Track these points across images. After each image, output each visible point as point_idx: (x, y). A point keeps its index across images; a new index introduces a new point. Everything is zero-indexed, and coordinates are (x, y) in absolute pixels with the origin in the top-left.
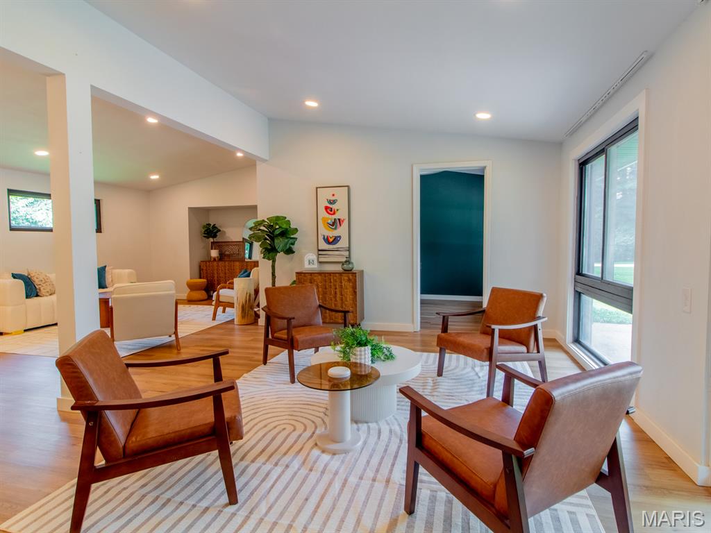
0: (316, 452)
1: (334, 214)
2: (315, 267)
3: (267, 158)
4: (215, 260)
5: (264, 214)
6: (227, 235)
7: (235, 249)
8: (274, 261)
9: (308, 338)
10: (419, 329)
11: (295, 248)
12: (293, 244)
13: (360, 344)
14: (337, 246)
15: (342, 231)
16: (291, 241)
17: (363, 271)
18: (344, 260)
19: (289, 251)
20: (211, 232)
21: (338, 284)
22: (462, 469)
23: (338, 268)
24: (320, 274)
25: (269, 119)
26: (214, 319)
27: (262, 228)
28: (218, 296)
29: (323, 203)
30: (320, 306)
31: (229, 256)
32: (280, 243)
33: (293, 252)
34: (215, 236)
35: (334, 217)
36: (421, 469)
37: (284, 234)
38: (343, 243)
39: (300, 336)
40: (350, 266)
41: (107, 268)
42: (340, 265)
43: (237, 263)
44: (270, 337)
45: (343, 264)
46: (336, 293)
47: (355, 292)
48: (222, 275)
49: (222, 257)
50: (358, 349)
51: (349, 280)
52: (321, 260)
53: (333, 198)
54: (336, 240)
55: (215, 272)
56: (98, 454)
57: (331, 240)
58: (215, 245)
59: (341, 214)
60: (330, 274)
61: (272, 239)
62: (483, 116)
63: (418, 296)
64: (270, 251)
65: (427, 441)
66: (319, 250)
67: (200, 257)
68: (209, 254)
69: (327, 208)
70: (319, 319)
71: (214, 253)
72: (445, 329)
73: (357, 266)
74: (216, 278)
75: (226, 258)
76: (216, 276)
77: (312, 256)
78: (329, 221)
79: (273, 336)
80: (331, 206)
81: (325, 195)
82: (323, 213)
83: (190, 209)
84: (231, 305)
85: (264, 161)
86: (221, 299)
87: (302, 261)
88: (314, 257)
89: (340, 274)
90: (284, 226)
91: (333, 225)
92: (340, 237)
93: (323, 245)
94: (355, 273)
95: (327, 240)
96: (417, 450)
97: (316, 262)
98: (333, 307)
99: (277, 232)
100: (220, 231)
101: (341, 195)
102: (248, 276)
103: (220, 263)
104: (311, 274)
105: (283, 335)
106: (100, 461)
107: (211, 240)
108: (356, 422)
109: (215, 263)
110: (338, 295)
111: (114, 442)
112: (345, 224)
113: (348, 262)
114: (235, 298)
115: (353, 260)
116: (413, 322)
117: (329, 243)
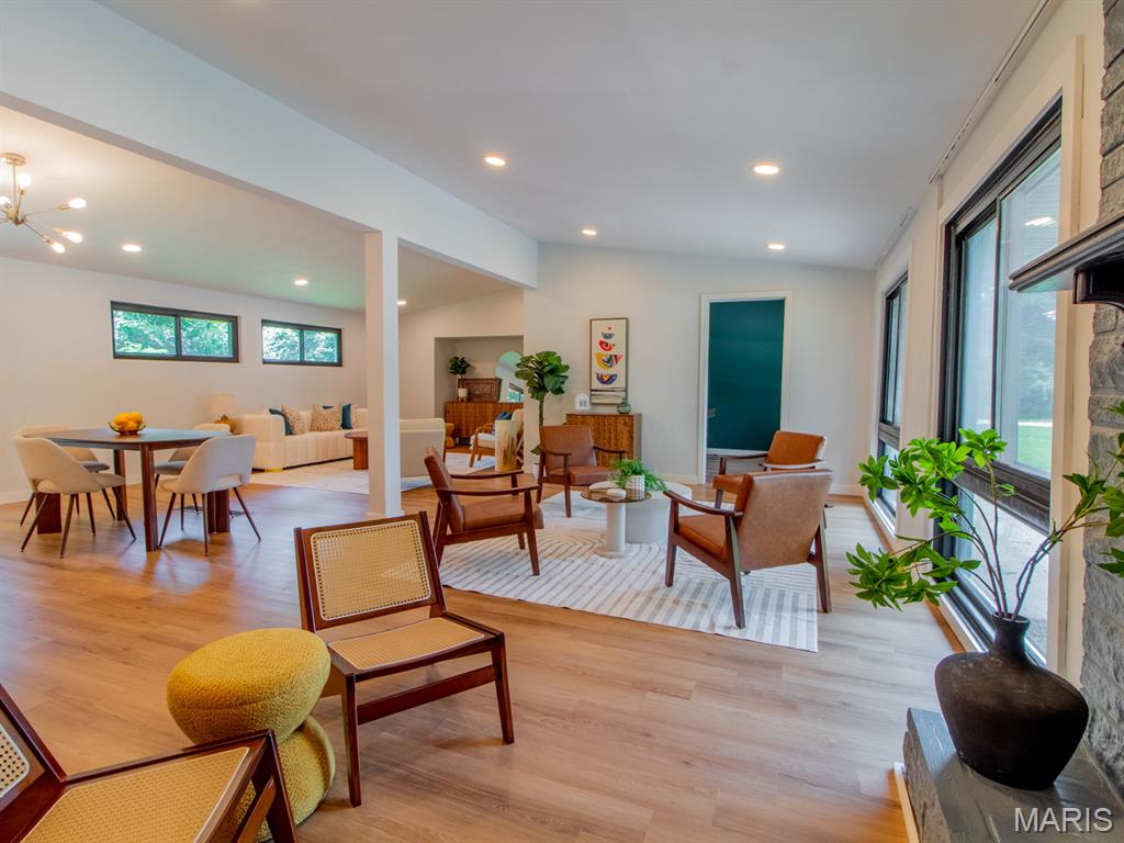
0: (595, 556)
1: (610, 349)
2: (587, 409)
3: (536, 286)
4: (462, 400)
5: (531, 349)
6: (477, 371)
7: (486, 389)
8: (542, 402)
9: (585, 474)
10: (704, 482)
11: (564, 387)
12: (563, 383)
13: (635, 472)
14: (613, 385)
15: (618, 369)
16: (562, 379)
17: (640, 415)
18: (620, 401)
19: (559, 391)
20: (459, 367)
21: (612, 428)
22: (703, 541)
23: (613, 411)
24: (593, 416)
25: (540, 243)
26: (471, 465)
27: (531, 365)
28: (476, 440)
29: (598, 337)
30: (594, 447)
31: (479, 396)
32: (549, 381)
33: (563, 392)
34: (464, 372)
35: (609, 353)
36: (678, 548)
37: (553, 371)
38: (619, 383)
39: (577, 472)
40: (627, 408)
41: (352, 407)
42: (615, 407)
43: (490, 405)
44: (545, 474)
45: (618, 406)
46: (610, 437)
47: (632, 438)
48: (472, 419)
49: (471, 396)
50: (633, 477)
51: (625, 424)
52: (594, 401)
53: (608, 332)
54: (612, 379)
55: (463, 414)
56: (448, 528)
57: (606, 379)
58: (462, 383)
59: (618, 350)
60: (604, 416)
61: (541, 377)
62: (776, 247)
63: (704, 450)
64: (539, 390)
65: (681, 529)
66: (592, 390)
67: (446, 397)
68: (455, 393)
69: (601, 343)
70: (593, 460)
71: (462, 393)
72: (723, 472)
73: (635, 407)
74: (464, 423)
75: (476, 400)
76: (464, 419)
77: (584, 397)
78: (604, 358)
79: (547, 474)
80: (607, 341)
81: (600, 329)
82: (597, 349)
83: (437, 339)
84: (491, 452)
85: (532, 289)
86: (479, 444)
87: (572, 402)
88: (587, 398)
89: (615, 416)
90: (555, 363)
91: (608, 362)
92: (616, 376)
93: (597, 385)
94: (632, 416)
95: (601, 379)
96: (675, 535)
97: (588, 403)
98: (607, 448)
99: (547, 369)
100: (469, 365)
101: (618, 330)
102: (510, 418)
103: (469, 404)
104: (583, 416)
105: (560, 472)
106: (449, 532)
107: (459, 376)
108: (630, 542)
109: (464, 405)
110: (613, 440)
111: (457, 519)
112: (622, 362)
113: (625, 403)
114: (496, 444)
115: (631, 401)
116: (697, 474)
117: (604, 383)
